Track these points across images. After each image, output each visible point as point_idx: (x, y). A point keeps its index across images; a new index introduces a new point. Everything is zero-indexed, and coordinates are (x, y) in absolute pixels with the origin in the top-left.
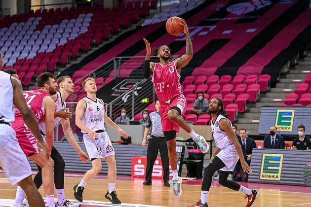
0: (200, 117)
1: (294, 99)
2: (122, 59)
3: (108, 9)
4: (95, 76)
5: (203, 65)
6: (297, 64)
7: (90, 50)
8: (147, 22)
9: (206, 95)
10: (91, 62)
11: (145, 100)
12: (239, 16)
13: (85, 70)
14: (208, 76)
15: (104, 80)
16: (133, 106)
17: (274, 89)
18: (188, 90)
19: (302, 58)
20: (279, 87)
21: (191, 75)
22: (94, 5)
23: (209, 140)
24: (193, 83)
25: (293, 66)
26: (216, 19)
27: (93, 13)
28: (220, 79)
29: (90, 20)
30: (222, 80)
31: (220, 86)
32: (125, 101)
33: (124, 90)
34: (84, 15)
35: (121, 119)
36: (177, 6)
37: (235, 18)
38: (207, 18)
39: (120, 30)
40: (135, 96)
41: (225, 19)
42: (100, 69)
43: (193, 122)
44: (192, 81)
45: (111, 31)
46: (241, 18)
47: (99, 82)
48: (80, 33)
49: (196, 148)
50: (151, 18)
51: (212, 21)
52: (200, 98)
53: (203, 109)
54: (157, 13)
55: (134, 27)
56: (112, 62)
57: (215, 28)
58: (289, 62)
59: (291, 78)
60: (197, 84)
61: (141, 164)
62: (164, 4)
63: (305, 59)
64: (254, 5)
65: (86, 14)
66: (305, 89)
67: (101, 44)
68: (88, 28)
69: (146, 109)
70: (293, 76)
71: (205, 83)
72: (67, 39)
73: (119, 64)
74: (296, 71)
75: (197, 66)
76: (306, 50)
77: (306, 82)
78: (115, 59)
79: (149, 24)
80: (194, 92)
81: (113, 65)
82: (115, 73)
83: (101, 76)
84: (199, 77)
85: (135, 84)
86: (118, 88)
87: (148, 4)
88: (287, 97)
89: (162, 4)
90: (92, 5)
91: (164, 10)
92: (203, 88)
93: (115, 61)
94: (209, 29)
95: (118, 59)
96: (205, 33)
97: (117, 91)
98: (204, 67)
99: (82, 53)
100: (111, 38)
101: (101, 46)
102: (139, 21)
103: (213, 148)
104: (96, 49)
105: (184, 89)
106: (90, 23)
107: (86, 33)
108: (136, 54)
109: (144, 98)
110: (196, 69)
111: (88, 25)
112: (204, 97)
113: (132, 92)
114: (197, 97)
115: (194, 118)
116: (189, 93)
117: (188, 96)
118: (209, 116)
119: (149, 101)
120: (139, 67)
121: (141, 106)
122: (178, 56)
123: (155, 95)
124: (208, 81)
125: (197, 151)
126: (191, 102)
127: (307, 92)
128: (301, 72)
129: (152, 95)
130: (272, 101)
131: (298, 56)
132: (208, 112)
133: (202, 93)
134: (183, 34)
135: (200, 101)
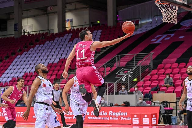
0: (168, 88)
2: (121, 56)
3: (110, 27)
4: (105, 67)
7: (101, 51)
9: (171, 75)
10: (102, 59)
11: (135, 80)
12: (188, 27)
13: (100, 63)
14: (172, 64)
15: (111, 69)
16: (129, 84)
18: (161, 72)
21: (161, 64)
22: (102, 24)
23: (175, 102)
24: (163, 69)
26: (174, 30)
27: (102, 30)
28: (179, 65)
29: (100, 34)
30: (180, 66)
31: (179, 69)
32: (124, 81)
33: (123, 74)
34: (96, 31)
35: (122, 91)
36: (151, 23)
37: (185, 29)
38: (169, 30)
40: (130, 78)
41: (179, 29)
42: (108, 62)
43: (165, 92)
44: (162, 67)
46: (189, 28)
47: (108, 70)
49: (167, 107)
50: (136, 31)
51: (172, 31)
53: (171, 84)
54: (139, 28)
56: (115, 58)
57: (174, 35)
60: (166, 69)
61: (136, 117)
62: (143, 22)
65: (98, 30)
69: (136, 85)
71: (170, 68)
73: (119, 59)
75: (165, 58)
78: (117, 56)
79: (135, 34)
80: (164, 74)
81: (116, 60)
82: (117, 65)
83: (109, 67)
84: (166, 65)
85: (129, 70)
86: (119, 73)
90: (101, 25)
91: (143, 26)
92: (169, 71)
93: (116, 57)
94: (171, 36)
95: (119, 56)
96: (168, 38)
97: (119, 75)
98: (169, 58)
103: (177, 106)
104: (105, 50)
105: (158, 72)
106: (100, 35)
108: (128, 53)
109: (135, 78)
110: (164, 60)
111: (99, 37)
112: (170, 77)
113: (127, 75)
114: (166, 77)
115: (165, 89)
116: (161, 74)
117: (161, 76)
118: (174, 88)
119: (138, 80)
120: (131, 60)
121: (133, 83)
122: (153, 53)
123: (142, 76)
124: (172, 67)
125: (168, 108)
126: (163, 80)
129: (139, 76)
132: (173, 85)
133: (169, 74)
134: (155, 40)
135: (168, 79)
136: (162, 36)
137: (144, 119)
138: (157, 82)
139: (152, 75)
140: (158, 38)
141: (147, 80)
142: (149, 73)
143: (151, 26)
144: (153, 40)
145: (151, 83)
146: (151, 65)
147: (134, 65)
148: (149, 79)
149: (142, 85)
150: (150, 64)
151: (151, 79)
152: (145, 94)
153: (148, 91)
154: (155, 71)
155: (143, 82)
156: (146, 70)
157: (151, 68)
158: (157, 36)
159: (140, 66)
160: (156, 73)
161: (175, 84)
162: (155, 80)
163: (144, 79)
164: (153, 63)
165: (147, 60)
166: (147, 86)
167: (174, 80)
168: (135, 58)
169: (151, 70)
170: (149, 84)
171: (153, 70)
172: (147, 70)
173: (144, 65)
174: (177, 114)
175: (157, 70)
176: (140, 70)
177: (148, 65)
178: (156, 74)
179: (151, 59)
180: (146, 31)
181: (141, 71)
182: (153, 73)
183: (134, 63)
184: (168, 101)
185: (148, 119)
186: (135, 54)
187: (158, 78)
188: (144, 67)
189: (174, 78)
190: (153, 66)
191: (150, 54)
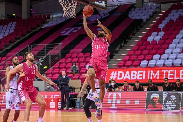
1: (122, 64)
2: (33, 46)
3: (24, 19)
4: (18, 55)
5: (75, 47)
6: (123, 46)
7: (16, 41)
8: (45, 26)
9: (77, 64)
10: (16, 48)
11: (46, 67)
12: (93, 22)
13: (13, 52)
14: (78, 54)
17: (112, 59)
18: (68, 61)
19: (126, 42)
20: (115, 58)
21: (69, 53)
22: (17, 17)
23: (79, 87)
24: (70, 58)
25: (121, 47)
26: (81, 24)
27: (16, 22)
28: (84, 55)
29: (15, 25)
30: (85, 55)
31: (84, 59)
34: (12, 23)
36: (61, 17)
37: (91, 23)
38: (77, 23)
39: (31, 30)
40: (40, 65)
43: (71, 78)
44: (70, 57)
45: (26, 31)
47: (21, 59)
48: (9, 33)
49: (73, 92)
50: (47, 24)
51: (79, 25)
54: (50, 21)
55: (38, 29)
56: (28, 47)
58: (119, 45)
59: (120, 53)
60: (73, 58)
62: (54, 16)
63: (128, 43)
64: (101, 16)
66: (127, 59)
67: (21, 38)
68: (14, 29)
69: (46, 72)
70: (121, 52)
71: (76, 57)
72: (3, 36)
73: (31, 48)
74: (123, 50)
75: (73, 48)
76: (128, 38)
77: (128, 55)
79: (46, 27)
80: (71, 62)
81: (28, 49)
83: (22, 55)
84: (73, 54)
85: (40, 59)
87: (46, 16)
88: (119, 63)
89: (53, 16)
91: (54, 19)
92: (75, 60)
93: (29, 47)
94: (78, 29)
95: (31, 46)
96: (75, 31)
98: (75, 49)
99: (11, 43)
100: (26, 35)
101: (21, 39)
102: (41, 25)
104: (19, 41)
107: (13, 32)
109: (45, 66)
110: (72, 51)
111: (14, 28)
112: (76, 65)
113: (38, 64)
114: (72, 65)
115: (72, 76)
116: (69, 63)
118: (79, 75)
119: (48, 67)
120: (41, 50)
121: (44, 70)
122: (62, 44)
123: (51, 65)
124: (78, 56)
126: (70, 68)
127: (129, 60)
128: (125, 50)
129: (49, 64)
130: (111, 65)
131: (124, 42)
132: (78, 72)
133: (75, 63)
134: (64, 32)
135: (74, 67)
136: (70, 29)
137: (51, 103)
138: (65, 69)
139: (60, 64)
140: (67, 31)
141: (56, 68)
142: (58, 61)
143: (61, 20)
144: (62, 32)
145: (59, 71)
146: (60, 54)
147: (44, 54)
148: (57, 66)
149: (52, 73)
150: (59, 53)
151: (59, 66)
152: (54, 80)
153: (57, 77)
154: (63, 60)
155: (52, 70)
157: (60, 57)
158: (66, 28)
159: (50, 55)
160: (64, 62)
161: (80, 71)
162: (63, 68)
163: (53, 67)
164: (62, 53)
165: (56, 50)
166: (56, 73)
167: (79, 68)
168: (45, 48)
169: (60, 58)
170: (57, 72)
171: (61, 58)
172: (56, 59)
173: (54, 54)
174: (82, 98)
175: (65, 59)
176: (50, 59)
177: (58, 54)
178: (64, 63)
179: (60, 49)
180: (56, 24)
181: (51, 59)
182: (61, 62)
183: (44, 52)
184: (74, 86)
185: (54, 103)
186: (46, 44)
187: (66, 65)
188: (53, 57)
189: (80, 66)
190: (62, 56)
191: (59, 45)
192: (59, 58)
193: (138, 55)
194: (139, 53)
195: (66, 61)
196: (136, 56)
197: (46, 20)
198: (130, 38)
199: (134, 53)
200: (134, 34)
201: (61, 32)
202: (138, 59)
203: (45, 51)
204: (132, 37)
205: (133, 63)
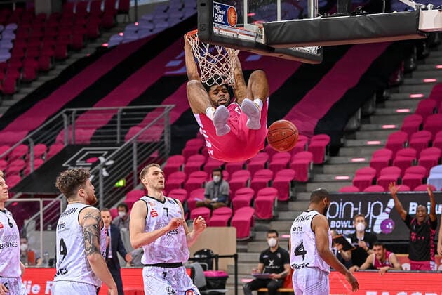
0: (216, 211)
1: (370, 178)
2: (77, 112)
3: (43, 15)
4: (32, 144)
6: (373, 114)
7: (17, 92)
8: (115, 39)
11: (121, 183)
13: (13, 130)
15: (48, 150)
16: (101, 196)
17: (335, 159)
18: (193, 164)
19: (381, 101)
20: (345, 156)
21: (195, 138)
22: (17, 6)
23: (232, 254)
24: (200, 153)
25: (366, 118)
27: (17, 23)
29: (13, 37)
33: (83, 166)
34: (1, 28)
36: (165, 8)
39: (67, 54)
40: (105, 178)
44: (198, 148)
45: (51, 57)
49: (211, 268)
52: (216, 178)
53: (222, 198)
54: (129, 23)
55: (91, 49)
56: (61, 117)
58: (360, 111)
59: (363, 138)
62: (141, 2)
63: (388, 103)
65: (5, 25)
66: (386, 159)
67: (35, 80)
68: (11, 51)
69: (123, 200)
70: (366, 134)
73: (73, 120)
74: (372, 126)
76: (387, 87)
77: (388, 147)
78: (65, 113)
79: (117, 43)
80: (202, 168)
81: (63, 123)
82: (66, 136)
83: (43, 143)
85: (101, 155)
86: (73, 163)
87: (114, 5)
88: (359, 174)
89: (138, 2)
91: (143, 17)
93: (65, 116)
95: (71, 112)
100: (53, 69)
101: (36, 85)
102: (100, 35)
104: (28, 91)
105: (185, 163)
106: (13, 41)
107: (8, 62)
109: (118, 180)
111: (11, 46)
112: (222, 177)
113: (97, 171)
115: (207, 214)
116: (195, 169)
117: (194, 174)
118: (229, 210)
119: (127, 184)
121: (117, 193)
122: (173, 106)
125: (213, 273)
126: (200, 186)
127: (390, 164)
128: (380, 127)
129: (132, 174)
130: (333, 179)
131: (375, 98)
132: (227, 202)
134: (178, 63)
135: (216, 184)
138: (184, 191)
144: (172, 64)
146: (167, 140)
147: (116, 139)
150: (163, 137)
154: (176, 160)
156: (152, 156)
157: (166, 149)
159: (135, 145)
160: (181, 167)
161: (234, 200)
162: (177, 186)
164: (172, 134)
165: (157, 125)
168: (118, 119)
169: (167, 154)
171: (172, 154)
172: (155, 155)
173: (148, 141)
175: (182, 158)
176: (135, 157)
177: (158, 140)
178: (181, 170)
179: (166, 124)
180: (150, 34)
181: (138, 158)
182: (171, 165)
183: (116, 133)
184: (215, 253)
186: (121, 108)
187: (187, 179)
188: (146, 148)
189: (233, 181)
190: (172, 146)
191: (163, 109)
192: (164, 154)
193: (419, 148)
194: (426, 140)
195: (188, 165)
196: (413, 151)
197: (115, 17)
198: (395, 87)
199: (409, 138)
200: (408, 72)
201: (168, 61)
202: (422, 159)
203: (118, 130)
204: (401, 83)
205: (402, 174)
